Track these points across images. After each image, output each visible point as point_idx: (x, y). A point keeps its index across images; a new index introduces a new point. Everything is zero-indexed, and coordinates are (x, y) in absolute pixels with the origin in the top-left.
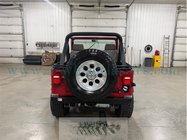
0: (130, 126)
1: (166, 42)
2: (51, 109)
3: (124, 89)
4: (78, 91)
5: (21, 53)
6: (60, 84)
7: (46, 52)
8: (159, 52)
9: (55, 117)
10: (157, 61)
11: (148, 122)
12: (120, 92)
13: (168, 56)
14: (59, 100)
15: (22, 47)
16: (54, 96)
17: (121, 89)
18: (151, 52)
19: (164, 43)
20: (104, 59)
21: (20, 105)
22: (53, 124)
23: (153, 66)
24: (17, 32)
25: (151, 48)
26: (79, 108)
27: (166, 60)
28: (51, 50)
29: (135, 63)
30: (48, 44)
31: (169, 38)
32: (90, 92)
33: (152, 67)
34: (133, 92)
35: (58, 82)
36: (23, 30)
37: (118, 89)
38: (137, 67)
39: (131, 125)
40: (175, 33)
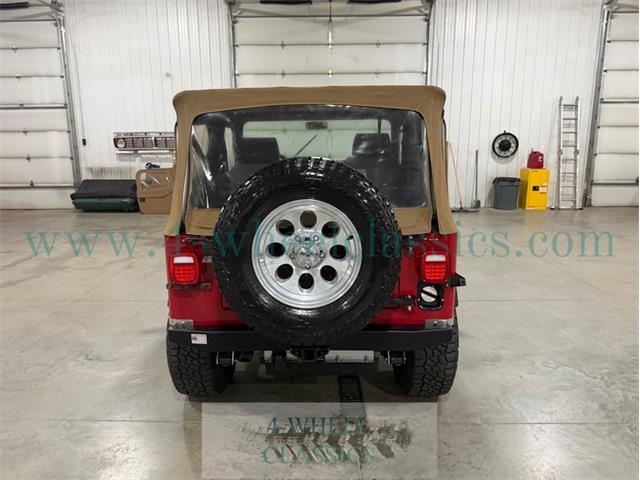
0: (448, 424)
1: (567, 122)
2: (171, 371)
3: (423, 295)
4: (261, 308)
5: (62, 172)
6: (199, 282)
7: (151, 166)
8: (542, 155)
9: (184, 396)
10: (535, 188)
11: (510, 405)
12: (410, 308)
13: (575, 168)
14: (195, 339)
15: (67, 151)
16: (177, 325)
17: (413, 297)
18: (516, 157)
19: (559, 122)
20: (349, 194)
21: (64, 358)
22: (177, 422)
23: (522, 204)
24: (48, 100)
25: (513, 145)
26: (268, 365)
27: (566, 184)
28: (166, 160)
29: (460, 198)
30: (156, 141)
31: (577, 106)
32: (304, 313)
33: (518, 210)
34: (457, 305)
35: (192, 278)
36: (69, 94)
37: (403, 296)
38: (466, 211)
39: (449, 420)
40: (598, 89)
